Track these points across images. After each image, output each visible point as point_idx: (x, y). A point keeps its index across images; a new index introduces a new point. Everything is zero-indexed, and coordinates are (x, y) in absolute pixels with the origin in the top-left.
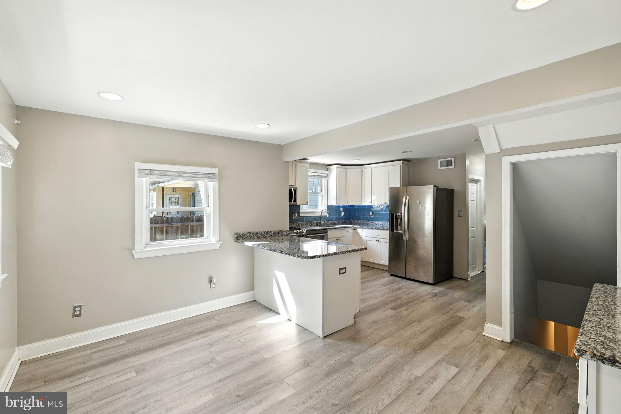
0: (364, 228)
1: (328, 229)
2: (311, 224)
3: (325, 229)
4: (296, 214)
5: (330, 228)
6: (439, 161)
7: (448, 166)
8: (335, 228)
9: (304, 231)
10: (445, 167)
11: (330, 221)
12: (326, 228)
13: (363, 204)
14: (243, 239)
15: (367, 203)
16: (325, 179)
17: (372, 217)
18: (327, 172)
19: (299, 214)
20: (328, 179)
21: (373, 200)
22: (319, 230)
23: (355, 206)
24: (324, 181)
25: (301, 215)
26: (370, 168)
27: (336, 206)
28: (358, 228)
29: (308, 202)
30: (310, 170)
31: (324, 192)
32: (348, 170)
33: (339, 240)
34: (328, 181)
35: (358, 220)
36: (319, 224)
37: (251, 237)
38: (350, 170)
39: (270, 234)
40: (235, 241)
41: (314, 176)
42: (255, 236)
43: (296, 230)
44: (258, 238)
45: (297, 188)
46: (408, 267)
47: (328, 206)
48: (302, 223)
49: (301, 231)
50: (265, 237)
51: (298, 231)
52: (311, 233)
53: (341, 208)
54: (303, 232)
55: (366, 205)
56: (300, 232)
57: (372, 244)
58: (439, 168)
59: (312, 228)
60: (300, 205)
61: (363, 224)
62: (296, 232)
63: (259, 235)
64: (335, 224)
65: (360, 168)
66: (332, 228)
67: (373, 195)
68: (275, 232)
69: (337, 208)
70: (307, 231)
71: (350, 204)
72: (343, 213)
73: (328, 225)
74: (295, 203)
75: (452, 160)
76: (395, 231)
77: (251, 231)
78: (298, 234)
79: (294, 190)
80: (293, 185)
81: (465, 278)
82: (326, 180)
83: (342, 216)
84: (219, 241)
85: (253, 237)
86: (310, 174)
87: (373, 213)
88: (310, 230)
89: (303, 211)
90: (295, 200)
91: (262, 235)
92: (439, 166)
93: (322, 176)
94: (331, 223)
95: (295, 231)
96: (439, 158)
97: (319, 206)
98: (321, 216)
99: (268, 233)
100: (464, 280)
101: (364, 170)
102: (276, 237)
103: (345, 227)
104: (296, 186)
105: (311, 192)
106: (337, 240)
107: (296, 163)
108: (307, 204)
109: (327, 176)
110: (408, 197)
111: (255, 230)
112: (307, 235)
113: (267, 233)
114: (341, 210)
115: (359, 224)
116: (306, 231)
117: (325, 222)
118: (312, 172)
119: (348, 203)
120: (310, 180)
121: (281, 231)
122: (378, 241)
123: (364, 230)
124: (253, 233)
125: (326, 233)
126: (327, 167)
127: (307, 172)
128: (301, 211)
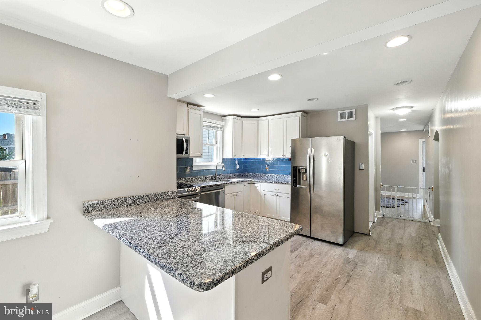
0: (261, 182)
1: (224, 184)
2: (206, 178)
3: (222, 185)
4: (189, 168)
5: (226, 183)
6: (339, 112)
7: (348, 118)
8: (232, 183)
9: (197, 188)
10: (346, 118)
11: (226, 175)
12: (222, 183)
13: (259, 157)
14: (98, 211)
15: (262, 155)
16: (220, 130)
17: (267, 169)
18: (223, 123)
19: (191, 167)
20: (223, 131)
21: (269, 153)
22: (214, 186)
23: (250, 159)
24: (219, 132)
25: (194, 168)
26: (266, 120)
27: (231, 159)
28: (255, 181)
29: (202, 155)
30: (204, 119)
31: (219, 145)
32: (244, 122)
33: (236, 195)
34: (223, 132)
35: (252, 172)
36: (214, 179)
37: (115, 205)
38: (246, 121)
39: (147, 198)
40: (84, 215)
41: (209, 126)
42: (122, 203)
43: (188, 187)
44: (127, 206)
45: (189, 138)
46: (313, 225)
47: (223, 159)
48: (196, 178)
49: (194, 188)
50: (139, 203)
51: (190, 189)
52: (205, 190)
53: (236, 161)
54: (197, 190)
55: (261, 158)
56: (192, 190)
57: (272, 199)
58: (339, 120)
59: (207, 183)
60: (194, 158)
61: (258, 177)
62: (188, 191)
63: (129, 201)
64: (230, 178)
65: (256, 120)
66: (228, 183)
67: (269, 148)
68: (155, 195)
69: (232, 161)
70: (201, 187)
71: (246, 157)
72: (238, 166)
73: (224, 179)
74: (186, 156)
75: (353, 112)
76: (298, 186)
77: (114, 197)
78: (190, 193)
79: (185, 140)
80: (185, 135)
81: (367, 232)
82: (222, 132)
83: (237, 169)
84: (48, 218)
85: (119, 205)
86: (204, 124)
87: (268, 166)
88: (205, 187)
89: (197, 164)
90: (187, 152)
91: (134, 202)
92: (339, 118)
93: (218, 127)
94: (226, 176)
95: (186, 189)
96: (339, 109)
97: (214, 159)
98: (216, 169)
99: (145, 197)
100: (366, 235)
101: (260, 122)
102: (158, 202)
103: (242, 182)
104: (188, 135)
105: (205, 143)
106: (234, 195)
107: (188, 109)
108: (201, 156)
109: (222, 128)
110: (313, 150)
111: (121, 194)
112: (201, 192)
113: (142, 197)
114: (236, 163)
115: (254, 177)
116: (199, 188)
117: (220, 176)
118: (206, 121)
119: (244, 156)
120: (205, 131)
121: (164, 193)
122: (277, 195)
123: (262, 184)
124: (117, 200)
125: (223, 189)
126: (223, 117)
127: (201, 122)
128: (194, 164)
